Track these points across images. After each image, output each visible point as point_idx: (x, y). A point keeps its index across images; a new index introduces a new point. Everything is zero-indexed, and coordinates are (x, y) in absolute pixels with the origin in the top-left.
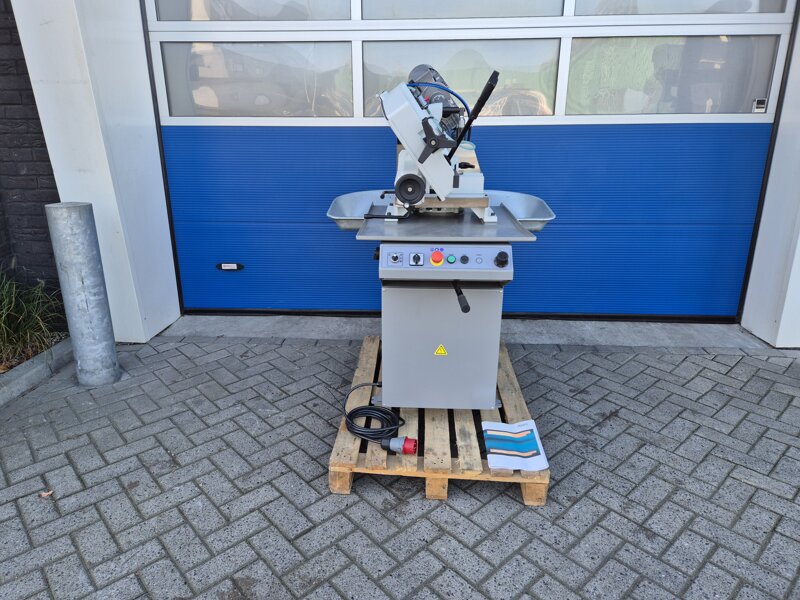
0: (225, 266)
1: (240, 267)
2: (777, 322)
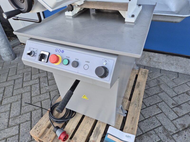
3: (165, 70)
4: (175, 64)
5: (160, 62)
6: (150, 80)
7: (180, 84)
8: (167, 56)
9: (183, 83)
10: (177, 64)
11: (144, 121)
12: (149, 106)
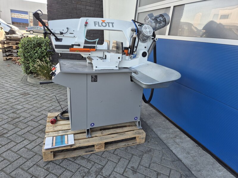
3: (172, 151)
4: (192, 155)
5: (179, 145)
6: (145, 146)
7: (164, 165)
8: (197, 146)
9: (168, 167)
10: (195, 156)
11: (98, 156)
12: (115, 154)
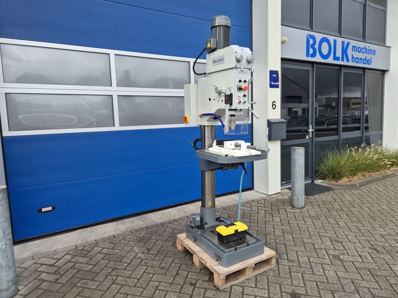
0: (44, 210)
1: (53, 208)
2: (267, 186)
